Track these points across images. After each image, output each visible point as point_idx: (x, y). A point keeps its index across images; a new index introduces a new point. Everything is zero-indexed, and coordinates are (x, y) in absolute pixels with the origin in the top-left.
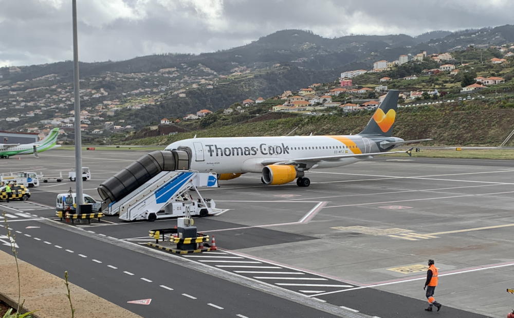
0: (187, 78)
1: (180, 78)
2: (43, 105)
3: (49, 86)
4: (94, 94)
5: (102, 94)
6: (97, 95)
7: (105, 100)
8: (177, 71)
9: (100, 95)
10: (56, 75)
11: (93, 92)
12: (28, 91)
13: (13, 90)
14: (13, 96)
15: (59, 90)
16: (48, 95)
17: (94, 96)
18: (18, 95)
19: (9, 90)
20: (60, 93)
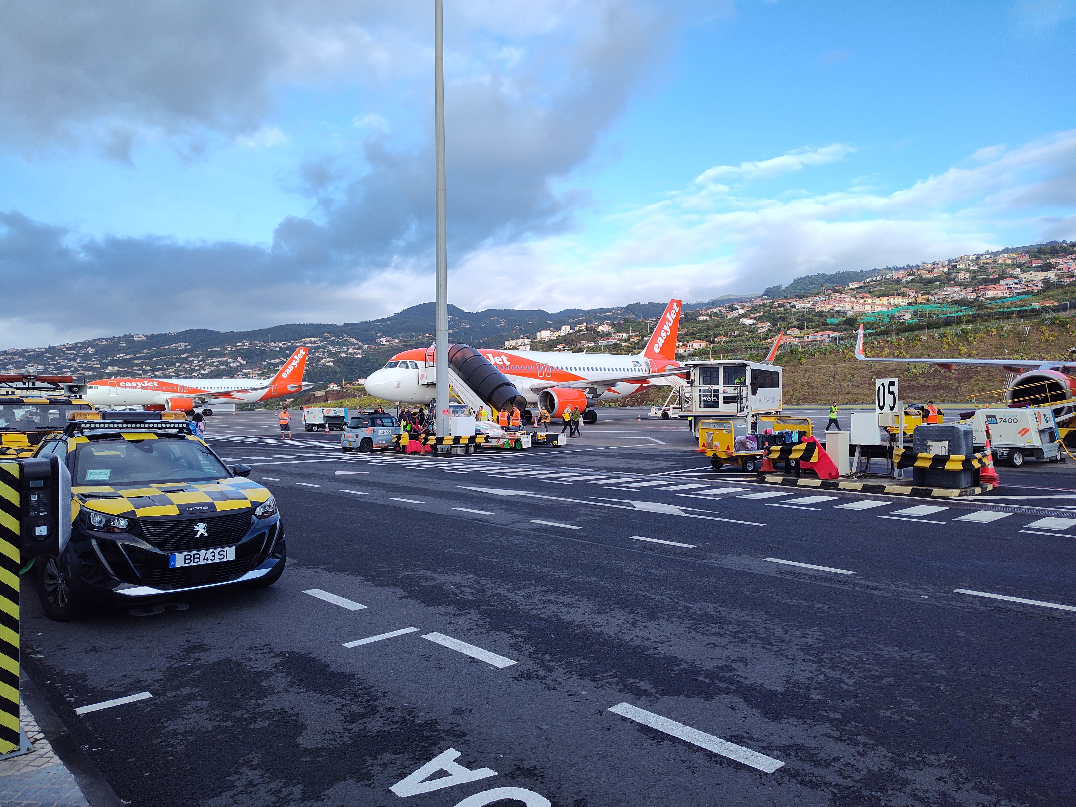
0: (331, 348)
1: (323, 347)
2: (173, 374)
3: (180, 355)
4: (231, 363)
5: (240, 362)
6: (235, 364)
7: (244, 369)
8: (319, 340)
9: (238, 364)
10: (187, 344)
11: (230, 361)
12: (155, 359)
13: (138, 358)
14: (138, 365)
15: (191, 359)
16: (178, 364)
17: (232, 365)
18: (143, 363)
19: (134, 359)
20: (192, 361)
